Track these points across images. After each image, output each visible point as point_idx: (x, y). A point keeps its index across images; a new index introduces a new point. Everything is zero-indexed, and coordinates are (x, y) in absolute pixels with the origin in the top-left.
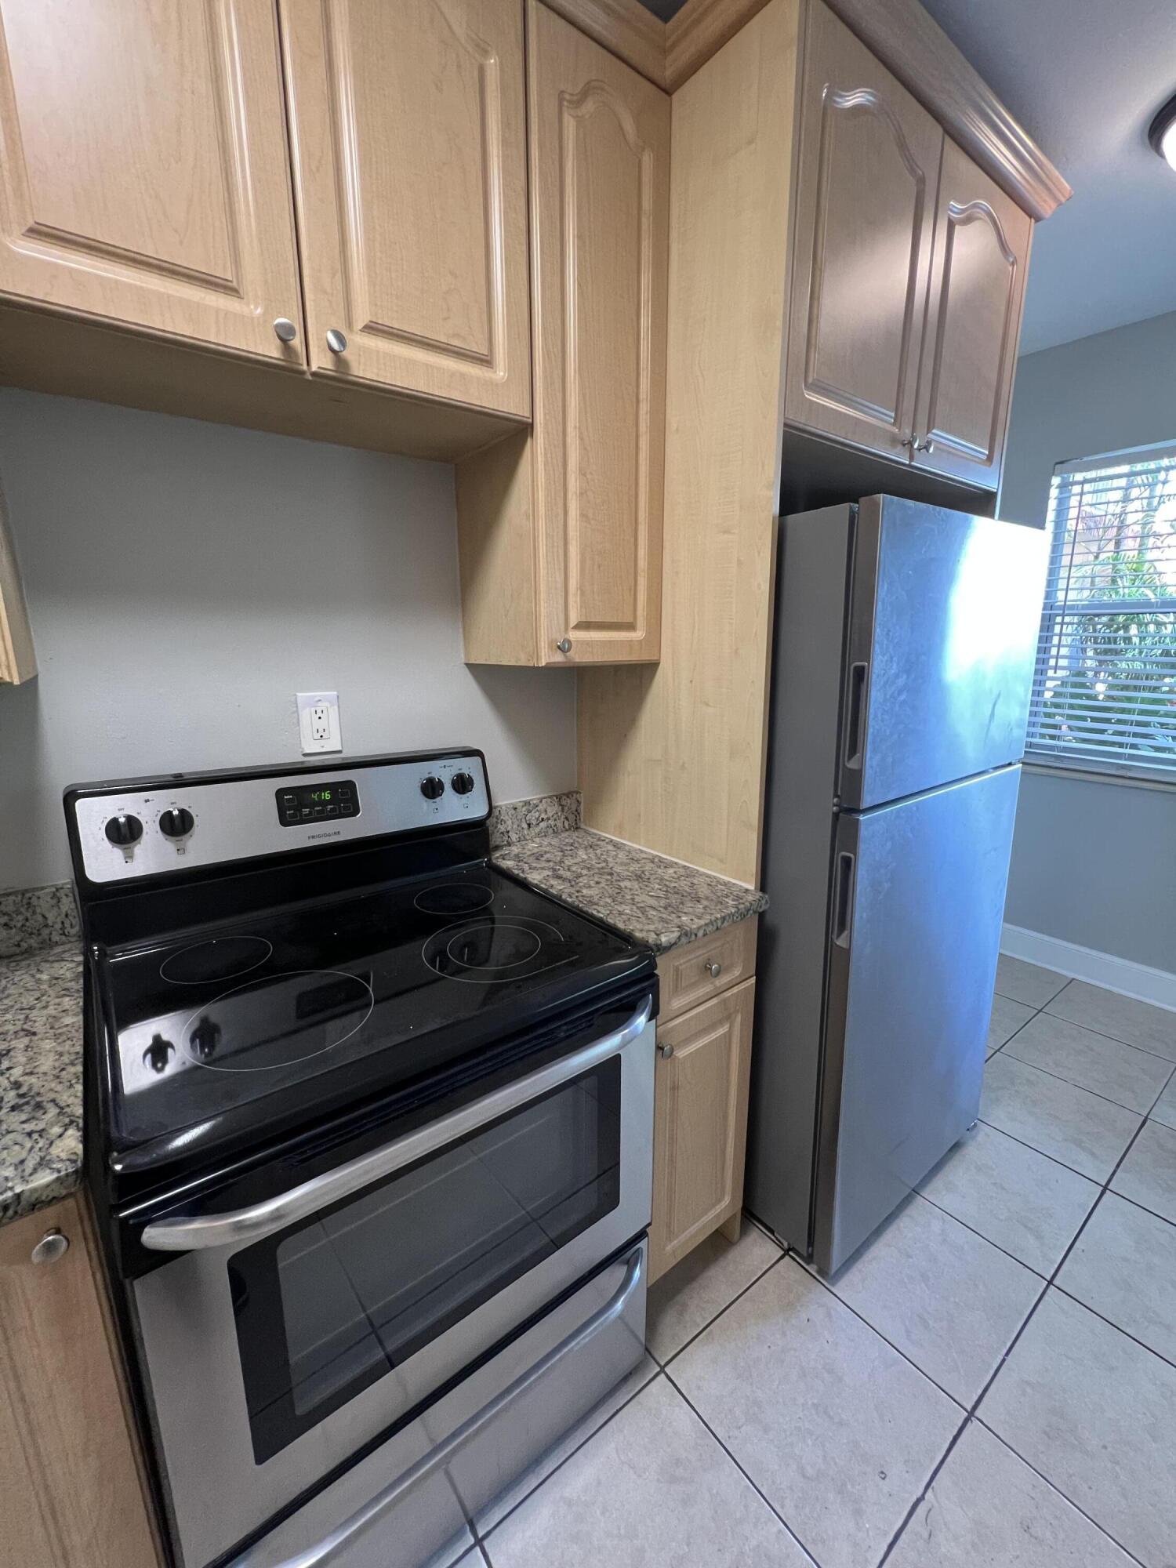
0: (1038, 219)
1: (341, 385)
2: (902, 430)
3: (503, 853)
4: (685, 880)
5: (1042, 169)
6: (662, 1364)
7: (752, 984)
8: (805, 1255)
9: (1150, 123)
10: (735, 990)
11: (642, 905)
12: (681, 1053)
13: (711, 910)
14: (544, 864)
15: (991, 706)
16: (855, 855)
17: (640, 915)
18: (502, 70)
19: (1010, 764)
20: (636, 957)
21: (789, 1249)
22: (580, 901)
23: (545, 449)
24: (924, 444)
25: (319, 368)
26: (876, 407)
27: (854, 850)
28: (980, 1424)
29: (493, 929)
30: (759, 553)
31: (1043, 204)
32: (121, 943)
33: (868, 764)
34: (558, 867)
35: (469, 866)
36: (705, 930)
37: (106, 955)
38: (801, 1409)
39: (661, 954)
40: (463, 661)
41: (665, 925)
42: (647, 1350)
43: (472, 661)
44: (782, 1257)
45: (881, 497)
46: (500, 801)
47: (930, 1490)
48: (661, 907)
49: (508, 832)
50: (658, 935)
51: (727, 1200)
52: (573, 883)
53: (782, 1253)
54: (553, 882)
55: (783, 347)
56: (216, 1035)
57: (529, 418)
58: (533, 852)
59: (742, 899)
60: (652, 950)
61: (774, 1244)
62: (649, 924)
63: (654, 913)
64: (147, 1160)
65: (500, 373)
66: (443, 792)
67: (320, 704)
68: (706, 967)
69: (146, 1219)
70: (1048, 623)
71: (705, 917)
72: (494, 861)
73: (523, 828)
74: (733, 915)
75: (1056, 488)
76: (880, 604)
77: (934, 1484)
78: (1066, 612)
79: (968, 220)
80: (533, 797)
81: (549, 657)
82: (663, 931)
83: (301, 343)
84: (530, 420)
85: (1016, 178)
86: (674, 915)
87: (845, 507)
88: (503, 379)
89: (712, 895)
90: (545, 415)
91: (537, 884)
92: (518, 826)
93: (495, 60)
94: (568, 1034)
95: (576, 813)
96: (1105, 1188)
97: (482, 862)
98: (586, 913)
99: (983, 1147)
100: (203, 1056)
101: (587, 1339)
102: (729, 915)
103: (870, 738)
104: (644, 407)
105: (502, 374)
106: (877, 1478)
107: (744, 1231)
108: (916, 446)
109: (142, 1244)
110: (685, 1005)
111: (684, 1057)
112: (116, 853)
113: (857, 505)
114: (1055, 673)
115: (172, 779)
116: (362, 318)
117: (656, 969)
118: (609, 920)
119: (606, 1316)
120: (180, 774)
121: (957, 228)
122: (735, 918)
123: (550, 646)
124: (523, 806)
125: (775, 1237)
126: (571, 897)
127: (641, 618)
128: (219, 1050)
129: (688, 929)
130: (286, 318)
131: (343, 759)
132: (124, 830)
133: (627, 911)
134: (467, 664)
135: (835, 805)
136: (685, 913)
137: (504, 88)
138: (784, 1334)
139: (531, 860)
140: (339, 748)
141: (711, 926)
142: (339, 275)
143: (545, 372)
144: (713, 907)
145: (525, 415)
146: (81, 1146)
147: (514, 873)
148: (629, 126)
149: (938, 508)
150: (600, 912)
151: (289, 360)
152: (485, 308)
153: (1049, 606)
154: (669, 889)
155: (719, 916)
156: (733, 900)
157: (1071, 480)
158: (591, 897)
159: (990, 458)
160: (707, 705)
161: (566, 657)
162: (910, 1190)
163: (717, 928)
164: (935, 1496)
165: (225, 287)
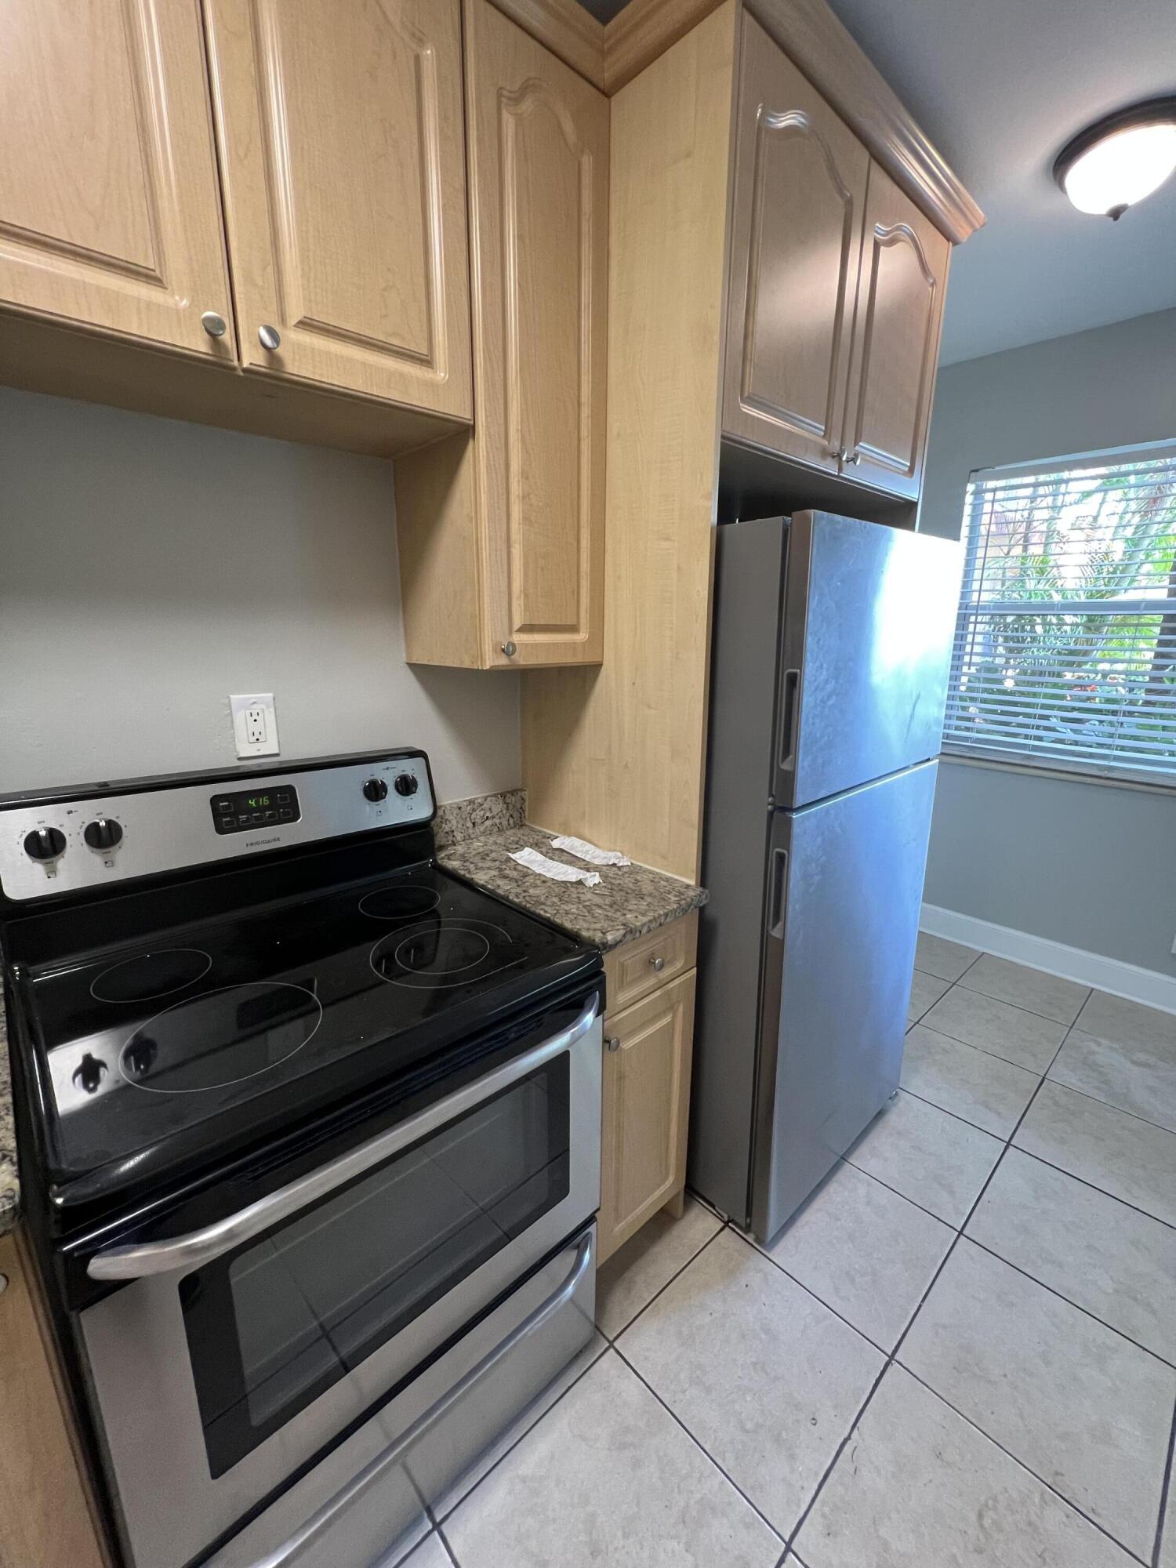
0: (955, 243)
1: (274, 382)
2: (831, 443)
3: (448, 852)
4: (629, 877)
5: (959, 197)
6: (611, 1339)
7: (693, 976)
8: (744, 1225)
9: (1055, 159)
10: (677, 982)
11: (587, 903)
12: (627, 1045)
13: (654, 906)
14: (489, 864)
15: (912, 706)
16: (789, 853)
17: (587, 914)
18: (439, 64)
19: (928, 760)
20: (582, 956)
21: (729, 1221)
22: (527, 901)
23: (487, 452)
24: (852, 456)
25: (251, 364)
26: (807, 420)
27: (787, 847)
28: (900, 1367)
29: (438, 932)
30: (698, 561)
31: (959, 228)
32: (46, 961)
33: (800, 764)
34: (504, 867)
35: (414, 868)
36: (649, 927)
37: (29, 975)
38: (740, 1369)
39: (608, 951)
40: (405, 660)
41: (611, 924)
42: (597, 1328)
43: (414, 661)
44: (722, 1229)
45: (813, 513)
46: (445, 801)
47: (856, 1431)
48: (606, 905)
49: (453, 831)
50: (604, 934)
51: (671, 1179)
52: (520, 883)
53: (723, 1224)
54: (500, 882)
55: (720, 360)
56: (152, 1051)
57: (470, 420)
58: (478, 851)
59: (683, 895)
60: (599, 949)
61: (715, 1218)
62: (595, 923)
63: (600, 911)
64: (90, 1190)
65: (441, 375)
66: (386, 794)
67: (255, 706)
68: (650, 961)
69: (92, 1250)
70: (963, 622)
71: (648, 914)
72: (439, 862)
73: (468, 828)
74: (676, 911)
75: (972, 494)
76: (811, 614)
77: (858, 1425)
78: (979, 612)
79: (892, 242)
80: (477, 795)
81: (493, 660)
82: (609, 929)
83: (231, 338)
84: (472, 422)
85: (935, 203)
86: (619, 913)
87: (777, 521)
88: (443, 380)
89: (655, 891)
90: (486, 416)
91: (483, 885)
92: (463, 825)
93: (432, 51)
94: (518, 1034)
95: (520, 811)
96: (1009, 1144)
97: (427, 863)
98: (534, 913)
99: (905, 1114)
100: (139, 1072)
101: (540, 1324)
102: (671, 911)
103: (802, 742)
104: (586, 411)
105: (442, 375)
106: (809, 1425)
107: (687, 1206)
108: (844, 458)
109: (90, 1277)
110: (631, 999)
111: (630, 1048)
112: (38, 868)
113: (790, 518)
114: (969, 669)
115: (96, 788)
116: (295, 314)
117: (602, 966)
118: (556, 920)
119: (557, 1300)
120: (105, 782)
121: (882, 248)
122: (677, 914)
123: (495, 651)
124: (467, 806)
125: (716, 1210)
126: (518, 898)
127: (585, 621)
128: (156, 1066)
129: (633, 926)
130: (214, 311)
131: (281, 762)
132: (46, 844)
133: (574, 910)
134: (407, 663)
135: (769, 804)
136: (630, 910)
137: (441, 80)
138: (725, 1301)
139: (477, 859)
140: (277, 752)
141: (654, 923)
142: (270, 269)
143: (486, 373)
144: (656, 904)
145: (467, 417)
146: (17, 1181)
147: (459, 873)
148: (568, 127)
149: (864, 522)
150: (547, 912)
151: (218, 354)
152: (424, 308)
153: (963, 606)
154: (613, 887)
155: (662, 913)
156: (676, 896)
157: (984, 487)
158: (537, 897)
159: (911, 470)
160: (649, 707)
161: (510, 659)
162: (838, 1158)
163: (659, 925)
164: (860, 1435)
165: (147, 276)
